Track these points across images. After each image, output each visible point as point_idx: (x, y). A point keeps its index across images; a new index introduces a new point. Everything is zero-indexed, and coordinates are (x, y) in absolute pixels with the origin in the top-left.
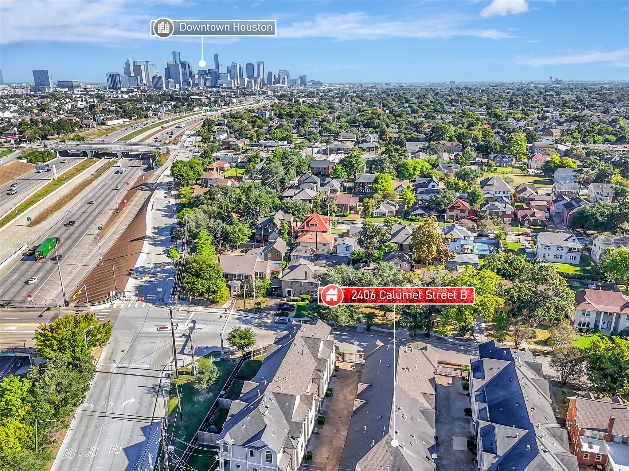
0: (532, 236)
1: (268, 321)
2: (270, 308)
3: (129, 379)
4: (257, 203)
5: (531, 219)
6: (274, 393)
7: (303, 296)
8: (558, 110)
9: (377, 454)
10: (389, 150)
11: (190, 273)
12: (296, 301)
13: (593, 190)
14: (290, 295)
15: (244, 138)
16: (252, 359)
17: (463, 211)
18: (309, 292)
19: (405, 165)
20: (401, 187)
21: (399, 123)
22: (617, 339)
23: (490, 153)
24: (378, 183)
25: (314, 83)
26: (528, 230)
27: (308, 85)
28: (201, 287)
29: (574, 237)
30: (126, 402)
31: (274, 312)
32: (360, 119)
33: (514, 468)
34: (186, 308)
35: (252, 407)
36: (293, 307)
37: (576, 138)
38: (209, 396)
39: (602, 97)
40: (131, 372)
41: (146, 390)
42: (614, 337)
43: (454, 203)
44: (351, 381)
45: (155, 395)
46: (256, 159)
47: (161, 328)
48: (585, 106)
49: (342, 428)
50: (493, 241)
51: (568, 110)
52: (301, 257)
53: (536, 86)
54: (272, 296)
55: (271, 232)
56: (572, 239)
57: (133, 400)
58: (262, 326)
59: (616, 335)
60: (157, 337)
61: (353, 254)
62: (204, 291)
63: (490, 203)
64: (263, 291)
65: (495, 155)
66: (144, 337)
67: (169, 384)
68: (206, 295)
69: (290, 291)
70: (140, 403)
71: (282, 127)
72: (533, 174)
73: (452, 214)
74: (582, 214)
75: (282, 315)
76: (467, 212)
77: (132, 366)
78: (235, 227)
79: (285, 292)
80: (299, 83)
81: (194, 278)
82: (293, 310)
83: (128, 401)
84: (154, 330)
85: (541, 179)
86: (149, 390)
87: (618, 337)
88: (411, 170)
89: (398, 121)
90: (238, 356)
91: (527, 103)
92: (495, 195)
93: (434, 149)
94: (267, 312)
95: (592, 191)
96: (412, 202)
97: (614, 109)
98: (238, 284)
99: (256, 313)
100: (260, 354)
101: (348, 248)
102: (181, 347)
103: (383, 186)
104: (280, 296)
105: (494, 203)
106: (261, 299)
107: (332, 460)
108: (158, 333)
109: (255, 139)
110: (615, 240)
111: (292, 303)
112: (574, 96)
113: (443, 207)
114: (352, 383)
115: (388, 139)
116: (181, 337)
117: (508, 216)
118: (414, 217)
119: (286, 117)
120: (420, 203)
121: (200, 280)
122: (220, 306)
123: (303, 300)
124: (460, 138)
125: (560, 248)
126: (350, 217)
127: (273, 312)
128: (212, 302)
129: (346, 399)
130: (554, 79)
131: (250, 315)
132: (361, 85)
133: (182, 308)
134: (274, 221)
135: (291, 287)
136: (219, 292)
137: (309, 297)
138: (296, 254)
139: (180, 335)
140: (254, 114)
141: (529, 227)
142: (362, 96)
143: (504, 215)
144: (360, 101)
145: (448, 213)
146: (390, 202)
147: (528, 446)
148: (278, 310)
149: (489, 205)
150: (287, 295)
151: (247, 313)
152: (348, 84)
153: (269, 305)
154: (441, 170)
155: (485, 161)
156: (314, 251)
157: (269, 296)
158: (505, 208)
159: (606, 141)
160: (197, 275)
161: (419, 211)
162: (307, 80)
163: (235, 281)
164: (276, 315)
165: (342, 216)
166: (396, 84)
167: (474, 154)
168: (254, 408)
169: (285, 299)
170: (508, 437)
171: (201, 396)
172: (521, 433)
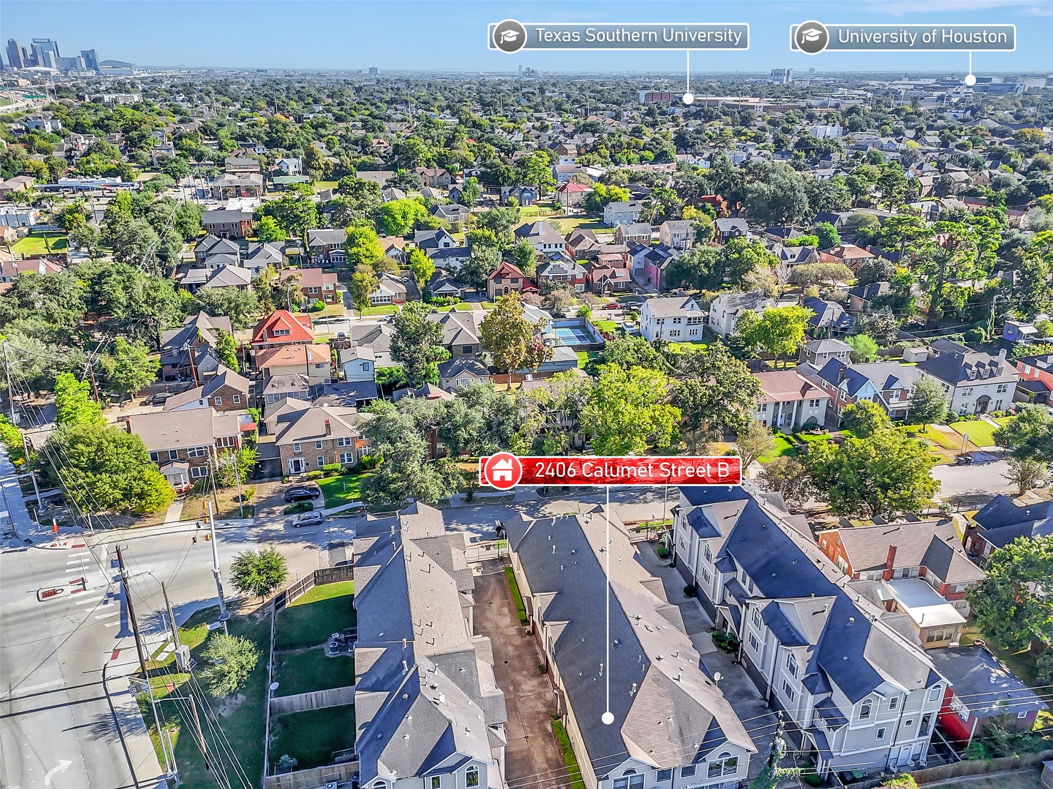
0: (621, 308)
1: (279, 526)
2: (269, 503)
3: (27, 723)
4: (151, 301)
5: (612, 281)
6: (430, 658)
7: (325, 467)
8: (553, 116)
9: (646, 704)
10: (346, 184)
11: (76, 466)
12: (315, 477)
13: (668, 231)
14: (298, 469)
15: (19, 174)
16: (288, 605)
17: (514, 280)
18: (338, 458)
19: (387, 211)
20: (393, 250)
21: (325, 139)
22: (803, 436)
23: (503, 185)
24: (358, 245)
25: (115, 64)
26: (612, 300)
27: (103, 69)
28: (111, 491)
29: (693, 302)
30: (50, 773)
31: (282, 508)
32: (252, 133)
33: (845, 658)
34: (81, 541)
35: (406, 696)
36: (316, 489)
37: (605, 157)
38: (239, 701)
39: (600, 96)
40: (24, 705)
41: (85, 733)
42: (799, 434)
43: (499, 268)
44: (490, 593)
45: (114, 736)
46: (76, 215)
47: (46, 595)
48: (586, 110)
49: (519, 678)
50: (577, 323)
51: (567, 116)
52: (284, 396)
53: (502, 78)
54: (261, 478)
55: (201, 357)
56: (690, 304)
57: (65, 764)
58: (272, 539)
59: (800, 431)
60: (46, 615)
61: (381, 374)
62: (120, 497)
63: (552, 263)
64: (243, 474)
65: (510, 188)
66: (14, 623)
67: (136, 705)
68: (125, 504)
69: (297, 463)
70: (88, 764)
71: (101, 149)
72: (571, 214)
73: (499, 286)
74: (680, 267)
75: (301, 509)
76: (521, 281)
77: (19, 691)
78: (122, 356)
79: (288, 466)
80: (84, 65)
81: (89, 474)
82: (317, 496)
83: (56, 769)
84: (30, 601)
85: (587, 221)
86: (93, 731)
87: (804, 433)
88: (399, 217)
89: (323, 136)
90: (256, 607)
91: (506, 105)
92: (545, 250)
93: (411, 181)
94: (266, 510)
95: (666, 234)
96: (429, 273)
97: (625, 113)
98: (184, 469)
99: (245, 517)
100: (300, 591)
101: (365, 365)
102: (118, 623)
103: (367, 250)
104: (277, 474)
105: (557, 263)
106: (241, 489)
107: (534, 738)
108: (44, 607)
109: (46, 175)
110: (741, 299)
111: (307, 483)
112: (564, 95)
113: (485, 277)
114: (493, 596)
115: (323, 166)
116: (106, 602)
117: (580, 281)
118: (441, 299)
119: (93, 130)
120: (444, 273)
121: (104, 476)
122: (159, 520)
123: (327, 474)
124: (441, 161)
125: (677, 320)
126: (329, 309)
127: (279, 509)
128: (137, 516)
129: (498, 627)
130: (524, 70)
131: (237, 523)
132: (210, 71)
133: (72, 542)
134: (200, 333)
135: (300, 454)
136: (153, 492)
137: (338, 465)
138: (275, 391)
139: (101, 598)
140: (14, 126)
141: (611, 295)
142: (226, 90)
143: (574, 281)
144: (226, 99)
145: (493, 286)
146: (392, 276)
147: (852, 619)
148: (288, 501)
149: (551, 266)
150: (293, 471)
151: (228, 521)
152: (186, 69)
153: (264, 496)
154: (443, 217)
155: (495, 197)
156: (306, 380)
157: (253, 479)
158: (574, 269)
159: (642, 160)
160: (95, 467)
161: (448, 288)
162: (100, 59)
163: (176, 465)
164: (287, 513)
165: (315, 309)
166: (277, 71)
167: (480, 188)
168: (412, 699)
169: (291, 478)
170: (814, 614)
171: (222, 707)
172: (828, 603)
